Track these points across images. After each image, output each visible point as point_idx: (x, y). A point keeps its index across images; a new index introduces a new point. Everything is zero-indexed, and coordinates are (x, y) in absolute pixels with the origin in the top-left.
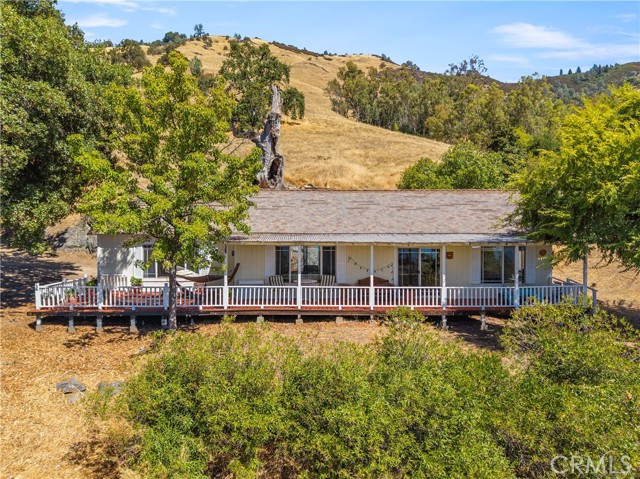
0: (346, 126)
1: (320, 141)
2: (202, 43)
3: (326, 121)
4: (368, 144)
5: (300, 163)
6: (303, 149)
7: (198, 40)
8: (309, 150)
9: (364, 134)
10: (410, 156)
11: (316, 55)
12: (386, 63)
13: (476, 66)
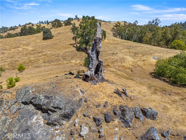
0: (120, 41)
1: (112, 47)
2: (77, 20)
3: (113, 40)
4: (129, 47)
5: (106, 56)
6: (106, 50)
7: (76, 19)
8: (108, 50)
9: (126, 43)
10: (146, 52)
11: (107, 22)
12: (126, 23)
13: (157, 21)
